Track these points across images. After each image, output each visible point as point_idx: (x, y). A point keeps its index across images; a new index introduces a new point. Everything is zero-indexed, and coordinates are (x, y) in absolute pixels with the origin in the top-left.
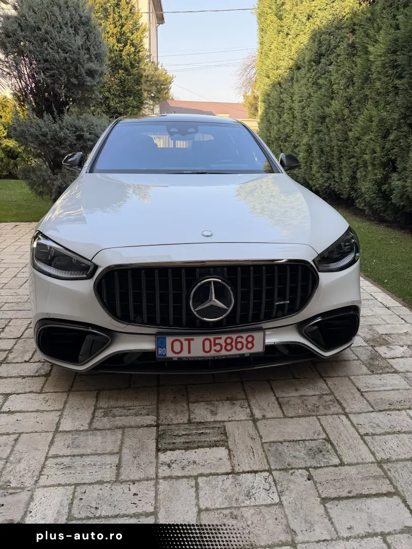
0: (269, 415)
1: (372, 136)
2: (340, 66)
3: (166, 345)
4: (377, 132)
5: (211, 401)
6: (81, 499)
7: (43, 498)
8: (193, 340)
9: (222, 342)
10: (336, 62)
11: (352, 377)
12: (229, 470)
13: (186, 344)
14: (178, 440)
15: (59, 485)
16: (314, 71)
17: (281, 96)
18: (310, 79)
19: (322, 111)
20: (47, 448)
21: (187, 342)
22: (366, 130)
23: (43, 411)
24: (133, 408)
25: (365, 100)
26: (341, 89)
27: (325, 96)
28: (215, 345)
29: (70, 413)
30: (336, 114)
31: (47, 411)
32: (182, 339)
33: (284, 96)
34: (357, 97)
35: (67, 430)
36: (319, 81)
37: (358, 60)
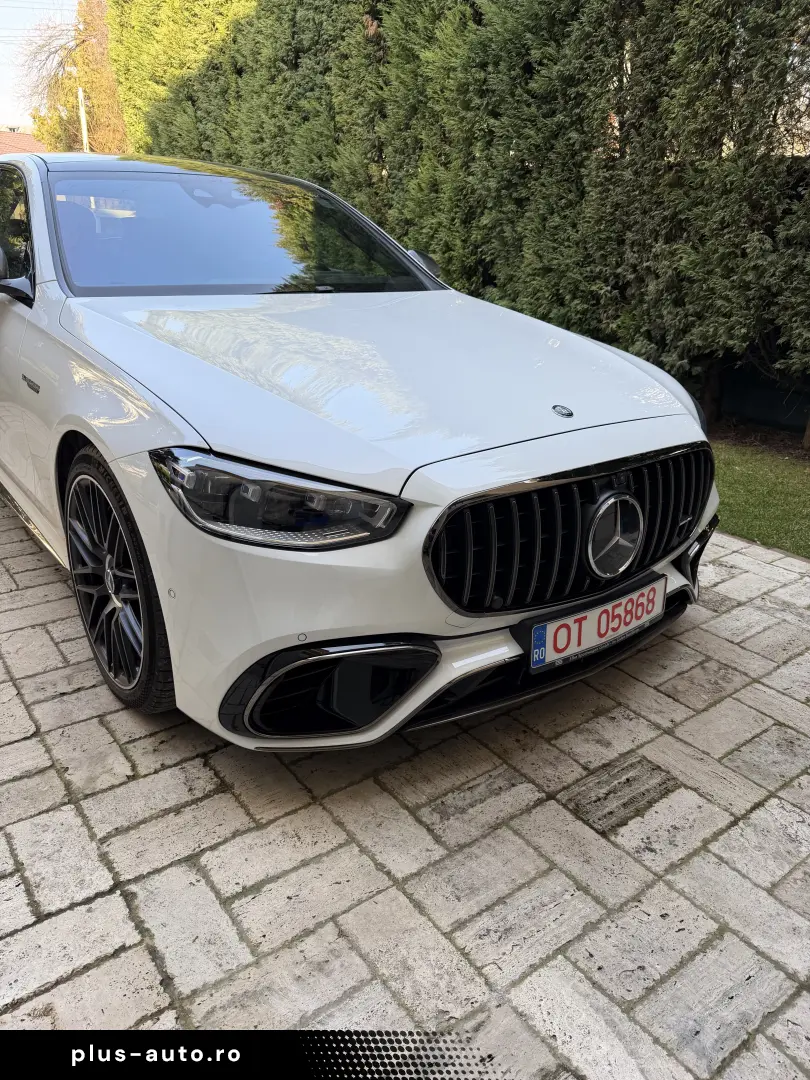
0: (678, 719)
1: (443, 217)
2: (347, 77)
3: (545, 641)
4: (450, 211)
5: (578, 725)
6: (600, 968)
7: (542, 1003)
8: (585, 618)
9: (620, 611)
10: (341, 69)
11: (704, 626)
12: (728, 819)
13: (574, 628)
14: (613, 804)
15: (534, 968)
16: (285, 80)
17: (201, 126)
18: (279, 99)
19: (320, 165)
20: (424, 919)
21: (577, 625)
22: (428, 208)
23: (318, 858)
24: (476, 782)
25: (414, 149)
26: (357, 125)
27: (321, 134)
28: (614, 617)
29: (376, 839)
30: (354, 173)
31: (328, 853)
32: (570, 621)
33: (209, 127)
34: (398, 143)
35: (415, 871)
36: (303, 103)
37: (392, 73)
